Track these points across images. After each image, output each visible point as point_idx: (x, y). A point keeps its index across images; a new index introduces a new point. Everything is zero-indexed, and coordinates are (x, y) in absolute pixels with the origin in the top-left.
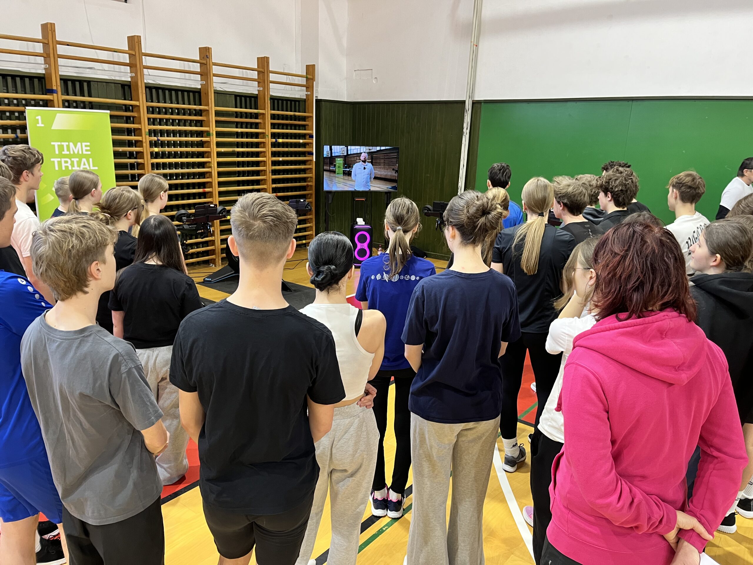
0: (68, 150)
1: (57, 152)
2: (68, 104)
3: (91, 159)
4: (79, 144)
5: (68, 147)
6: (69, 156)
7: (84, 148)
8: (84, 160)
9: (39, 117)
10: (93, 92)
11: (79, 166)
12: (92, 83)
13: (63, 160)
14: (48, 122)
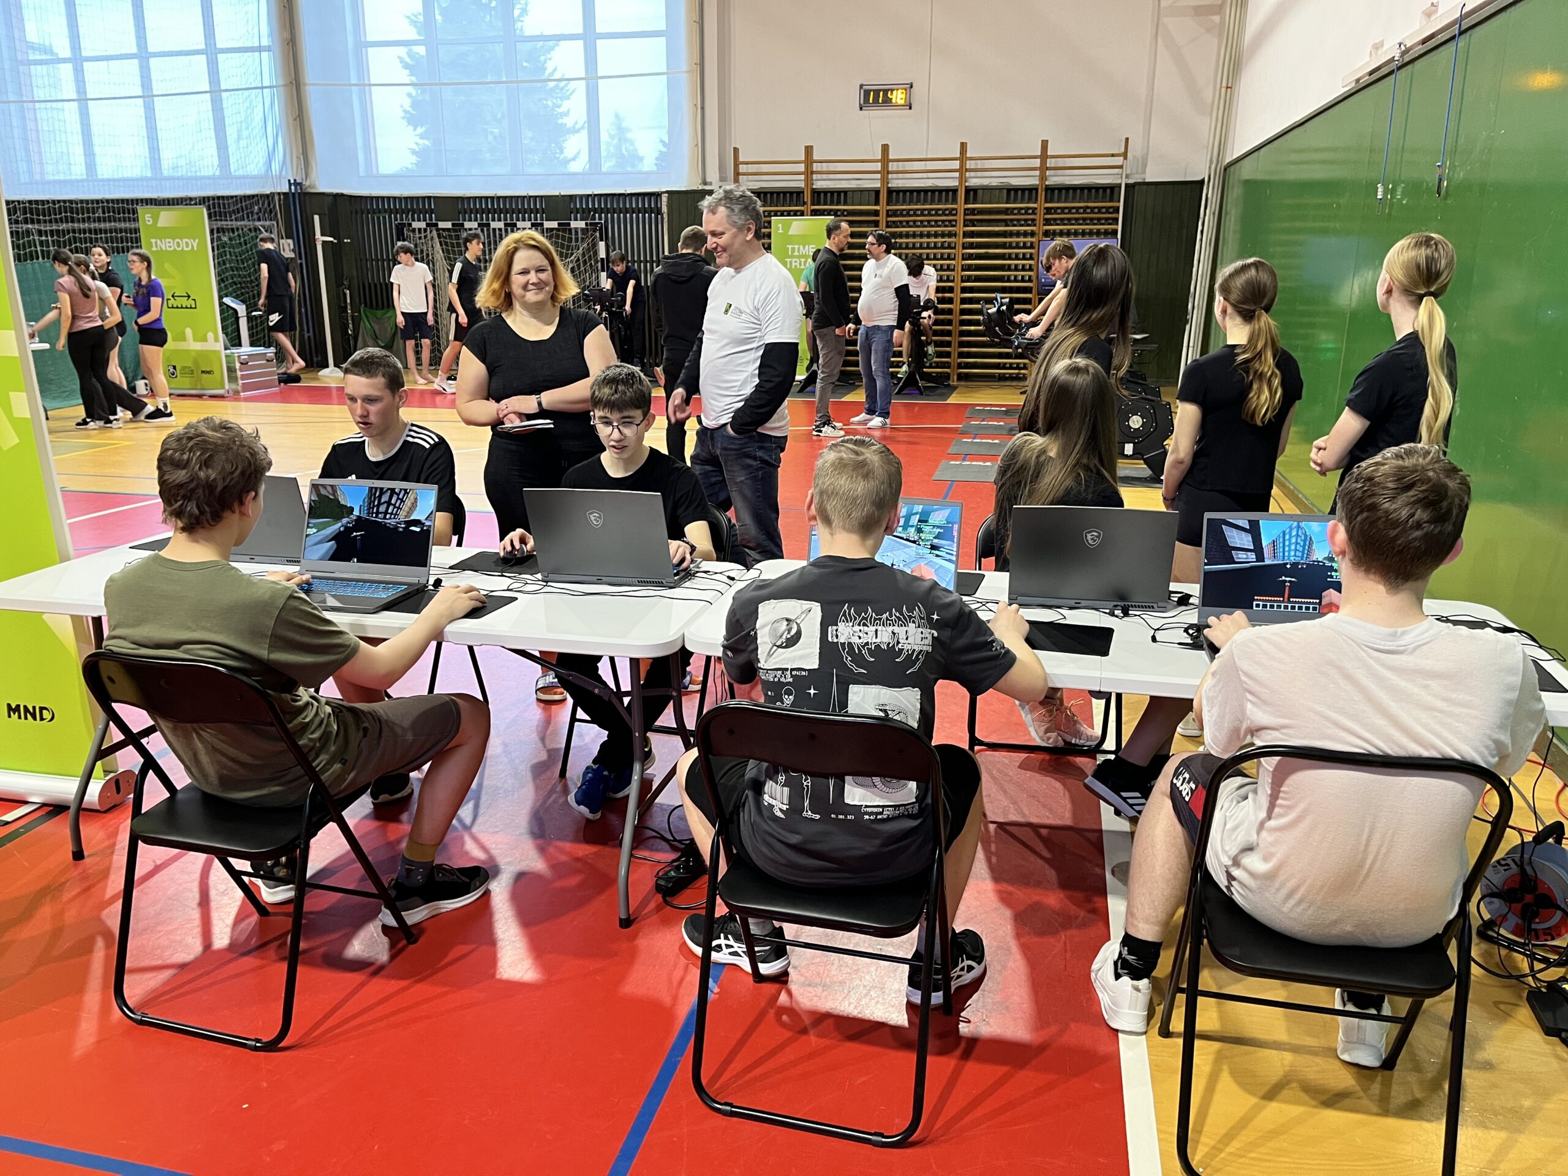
0: (799, 252)
1: (789, 254)
2: (815, 213)
5: (799, 249)
6: (799, 257)
9: (780, 226)
10: (849, 201)
12: (849, 193)
13: (793, 260)
14: (787, 227)
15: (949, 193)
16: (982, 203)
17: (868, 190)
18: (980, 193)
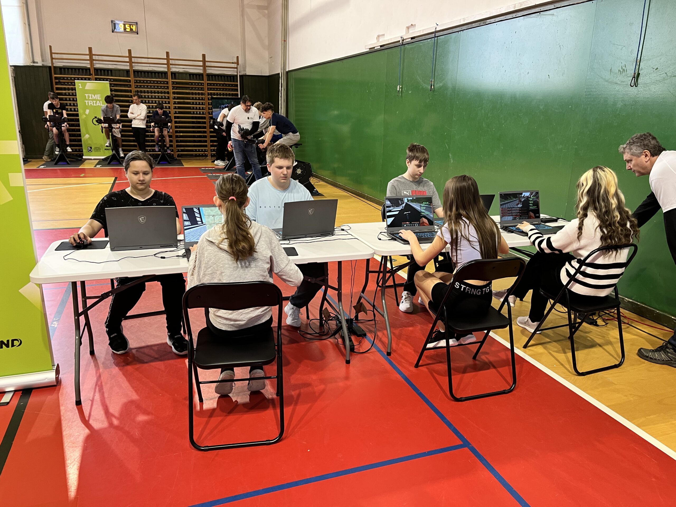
0: (92, 97)
1: (87, 98)
2: (96, 79)
3: (101, 102)
4: (96, 95)
5: (92, 96)
6: (92, 100)
7: (98, 97)
8: (98, 102)
9: (80, 85)
10: (113, 74)
11: (96, 104)
12: (113, 71)
13: (89, 101)
14: (84, 86)
15: (164, 74)
16: (178, 80)
17: (123, 70)
18: (177, 75)
